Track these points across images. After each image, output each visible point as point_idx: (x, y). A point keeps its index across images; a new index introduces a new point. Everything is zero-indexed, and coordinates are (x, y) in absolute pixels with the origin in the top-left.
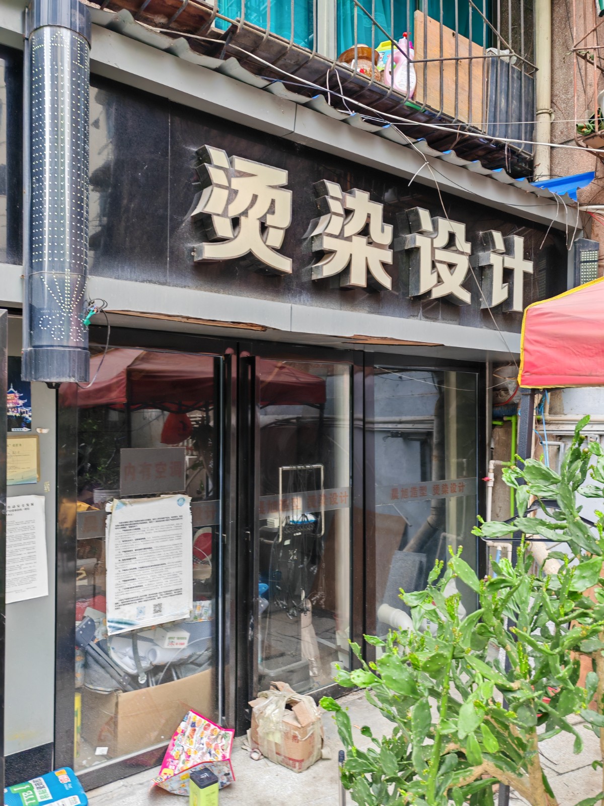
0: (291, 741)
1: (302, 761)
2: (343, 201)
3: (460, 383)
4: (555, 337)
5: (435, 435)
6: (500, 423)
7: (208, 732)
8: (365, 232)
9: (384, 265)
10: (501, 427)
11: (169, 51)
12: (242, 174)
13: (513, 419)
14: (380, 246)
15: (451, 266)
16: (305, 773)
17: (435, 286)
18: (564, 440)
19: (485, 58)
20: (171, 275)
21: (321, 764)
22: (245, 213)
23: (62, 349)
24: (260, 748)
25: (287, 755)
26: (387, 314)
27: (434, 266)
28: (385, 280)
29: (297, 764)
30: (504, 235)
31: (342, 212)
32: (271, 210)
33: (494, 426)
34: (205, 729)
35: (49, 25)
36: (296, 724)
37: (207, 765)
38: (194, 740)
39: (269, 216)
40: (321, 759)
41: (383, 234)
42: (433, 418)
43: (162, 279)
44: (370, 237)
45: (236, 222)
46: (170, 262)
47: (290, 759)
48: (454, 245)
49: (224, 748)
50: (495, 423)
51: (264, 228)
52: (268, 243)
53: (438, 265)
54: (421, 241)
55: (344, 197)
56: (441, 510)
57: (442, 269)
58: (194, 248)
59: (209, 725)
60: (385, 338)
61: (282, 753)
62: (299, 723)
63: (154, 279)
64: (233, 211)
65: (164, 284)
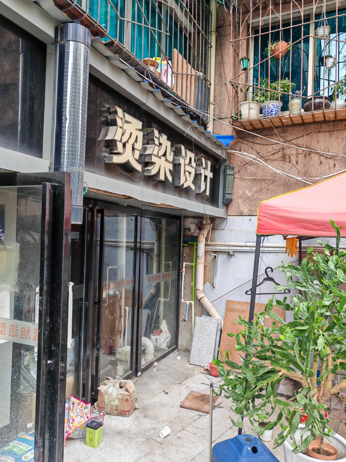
0: (124, 402)
1: (130, 411)
2: (159, 139)
3: (168, 224)
4: (273, 215)
5: (155, 250)
6: (187, 245)
7: (80, 407)
8: (165, 155)
9: (170, 170)
10: (187, 247)
11: (107, 57)
12: (127, 122)
13: (195, 243)
14: (169, 162)
15: (190, 173)
16: (130, 416)
17: (185, 182)
18: (217, 253)
19: (196, 76)
20: (96, 169)
21: (136, 411)
22: (127, 141)
23: (77, 207)
24: (105, 410)
25: (122, 410)
26: (167, 194)
27: (185, 172)
28: (170, 178)
29: (127, 413)
30: (205, 160)
31: (158, 144)
32: (136, 141)
33: (184, 246)
34: (78, 405)
35: (72, 40)
36: (127, 393)
37: (93, 420)
38: (74, 411)
39: (135, 143)
40: (135, 409)
41: (170, 157)
42: (154, 241)
43: (93, 171)
44: (166, 157)
45: (124, 145)
46: (97, 162)
47: (123, 411)
48: (191, 163)
49: (87, 413)
50: (184, 245)
51: (133, 149)
52: (134, 157)
53: (186, 172)
54: (182, 161)
55: (159, 137)
56: (158, 287)
57: (187, 173)
58: (105, 156)
59: (80, 403)
60: (170, 206)
61: (120, 409)
62: (129, 392)
63: (90, 170)
64: (124, 141)
65: (94, 173)
